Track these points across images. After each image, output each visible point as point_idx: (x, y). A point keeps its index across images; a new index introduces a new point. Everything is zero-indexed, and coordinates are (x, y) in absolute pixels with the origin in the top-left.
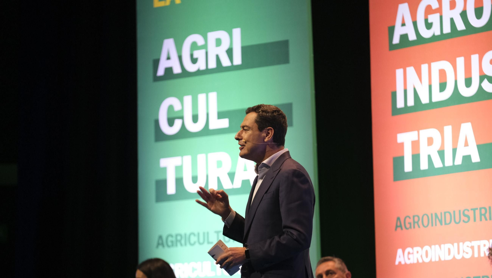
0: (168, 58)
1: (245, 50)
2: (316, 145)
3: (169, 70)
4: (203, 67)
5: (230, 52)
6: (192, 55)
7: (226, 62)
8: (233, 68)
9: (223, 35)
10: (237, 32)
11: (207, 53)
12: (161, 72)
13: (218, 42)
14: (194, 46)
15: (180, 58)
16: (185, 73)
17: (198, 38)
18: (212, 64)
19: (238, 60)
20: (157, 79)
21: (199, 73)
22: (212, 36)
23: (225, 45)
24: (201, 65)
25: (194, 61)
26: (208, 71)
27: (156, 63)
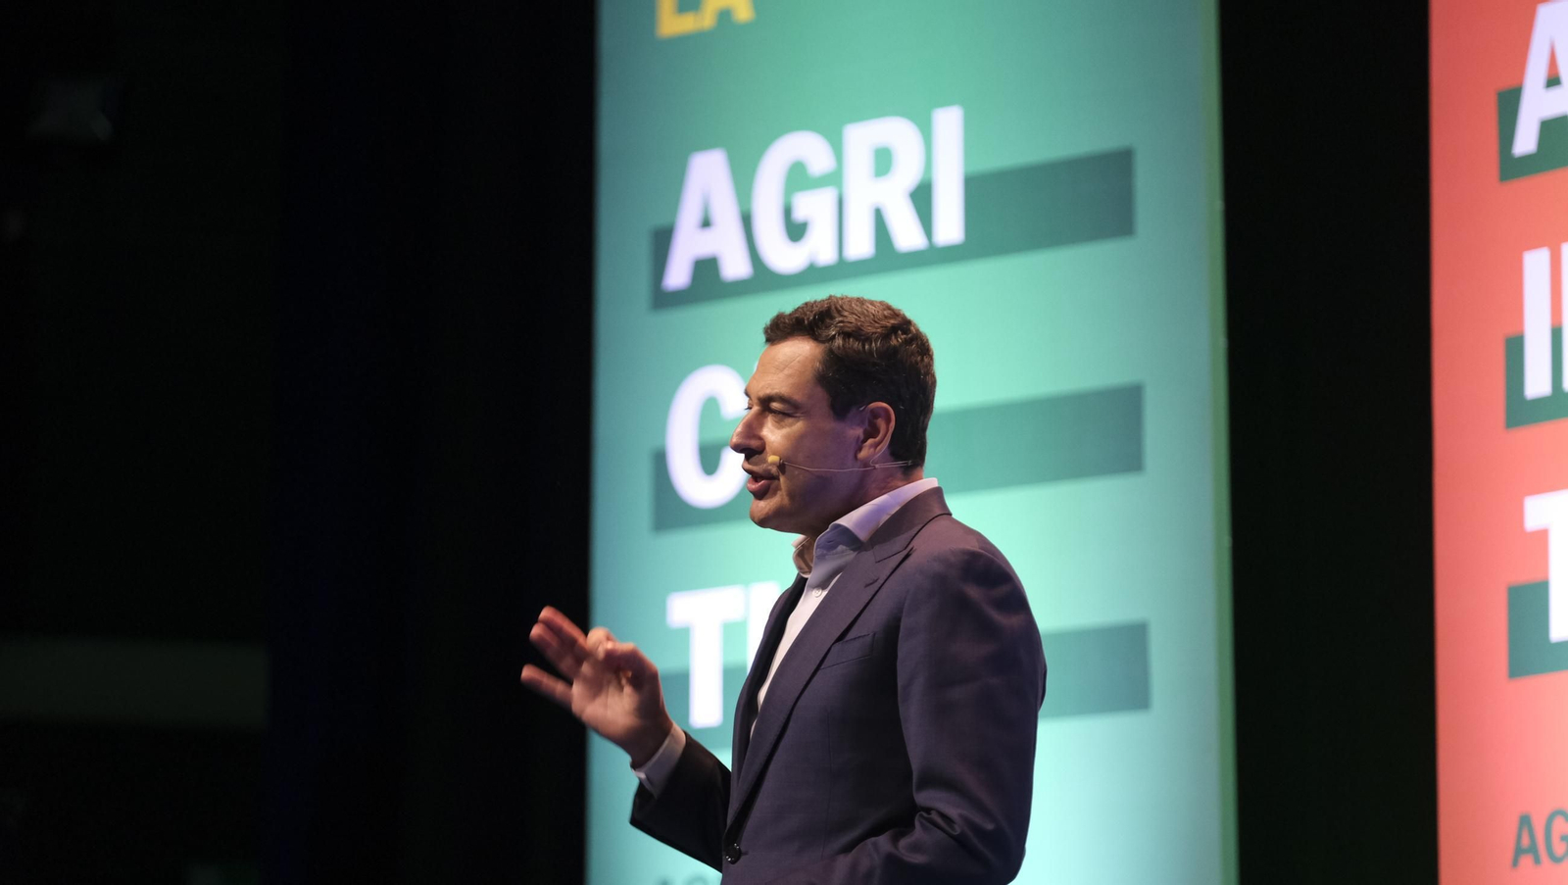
0: (706, 223)
1: (978, 189)
2: (1226, 541)
5: (922, 198)
6: (788, 212)
13: (883, 161)
20: (664, 300)
23: (907, 175)
27: (662, 241)
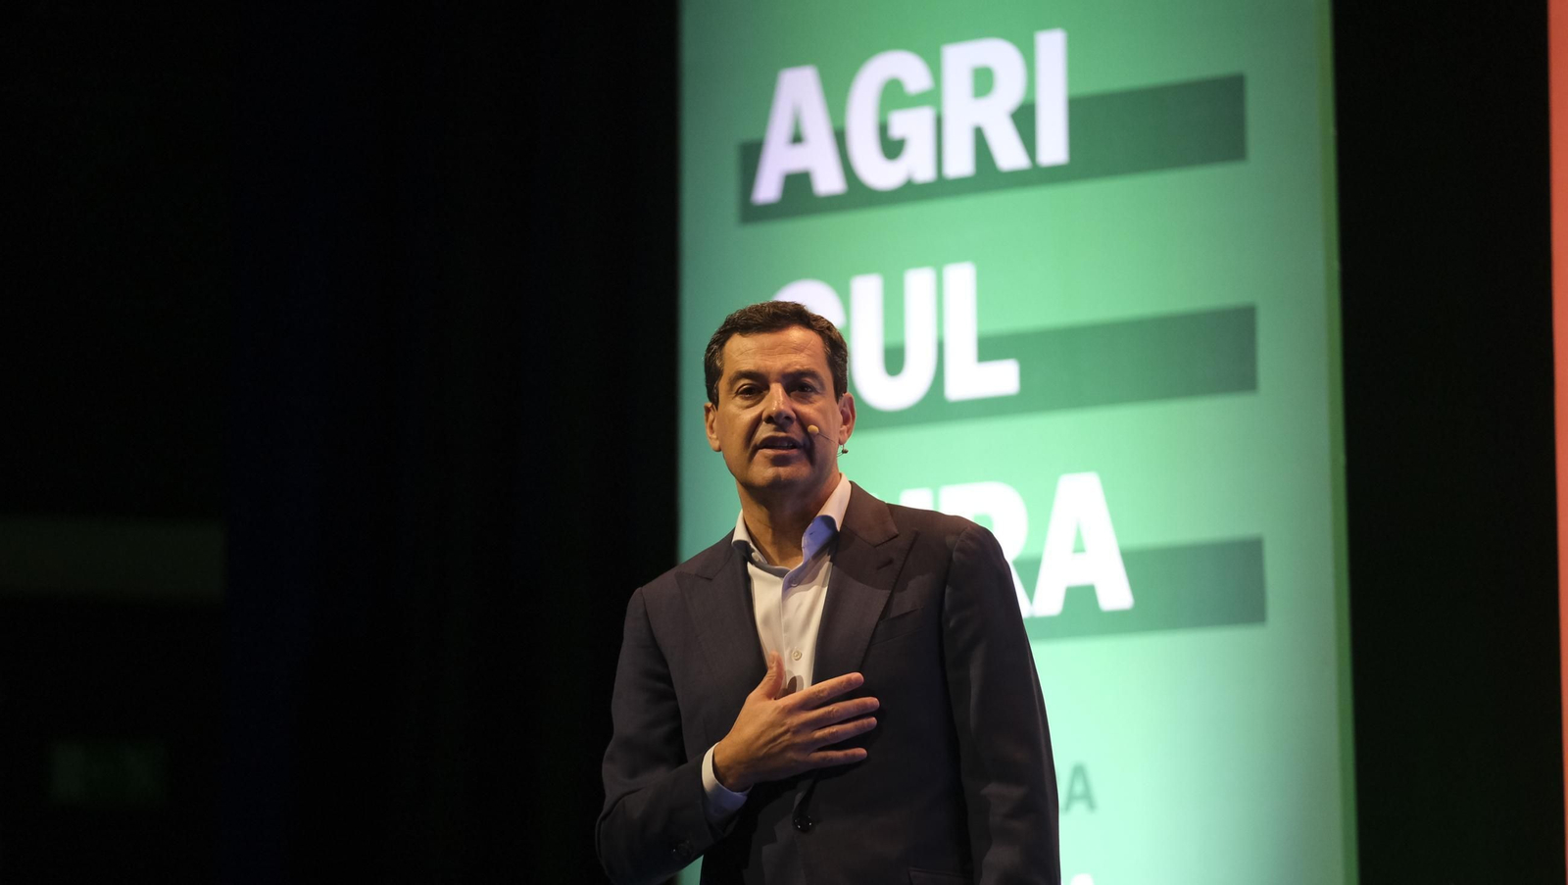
0: (797, 139)
1: (1080, 110)
2: (1342, 459)
3: (798, 184)
4: (925, 173)
5: (1025, 119)
6: (883, 129)
7: (1009, 155)
8: (1037, 176)
9: (999, 54)
10: (1052, 45)
11: (939, 123)
12: (768, 188)
13: (983, 81)
14: (893, 95)
15: (840, 138)
16: (858, 195)
17: (905, 67)
18: (960, 163)
19: (1054, 147)
20: (753, 214)
21: (910, 192)
22: (961, 58)
23: (1009, 93)
24: (917, 165)
25: (892, 148)
26: (942, 188)
27: (751, 156)
